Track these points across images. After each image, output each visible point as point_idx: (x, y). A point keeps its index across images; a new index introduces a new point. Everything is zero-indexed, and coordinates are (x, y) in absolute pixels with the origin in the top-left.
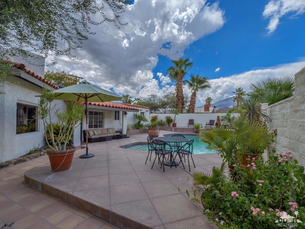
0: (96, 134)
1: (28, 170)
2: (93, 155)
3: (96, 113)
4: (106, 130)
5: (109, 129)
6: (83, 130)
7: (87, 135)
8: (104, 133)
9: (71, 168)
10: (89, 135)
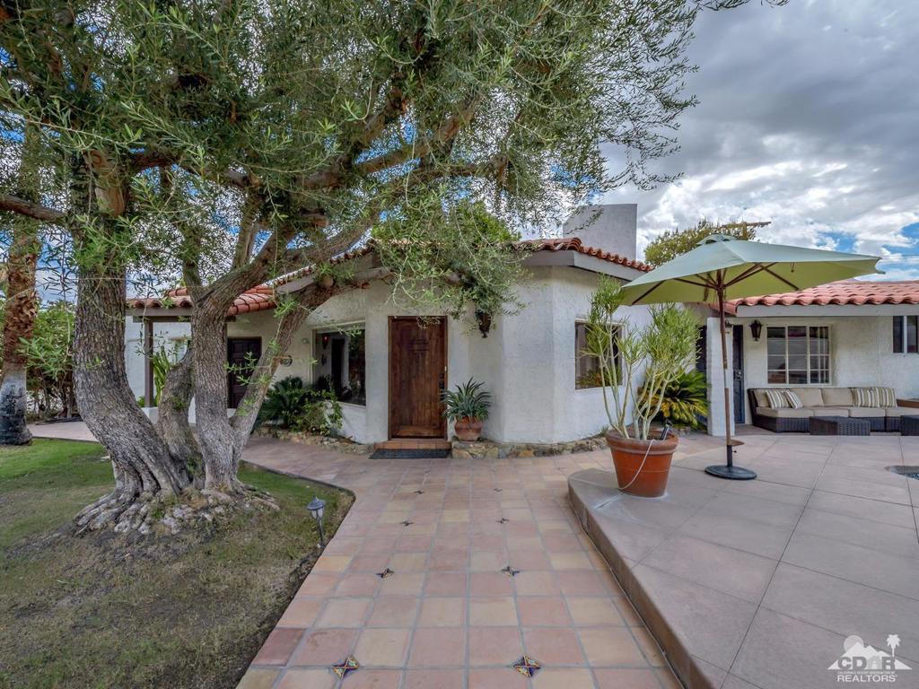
0: (797, 403)
1: (585, 468)
2: (753, 473)
3: (797, 332)
4: (848, 391)
5: (860, 388)
6: (746, 389)
7: (762, 404)
8: (832, 402)
9: (666, 494)
10: (770, 406)
